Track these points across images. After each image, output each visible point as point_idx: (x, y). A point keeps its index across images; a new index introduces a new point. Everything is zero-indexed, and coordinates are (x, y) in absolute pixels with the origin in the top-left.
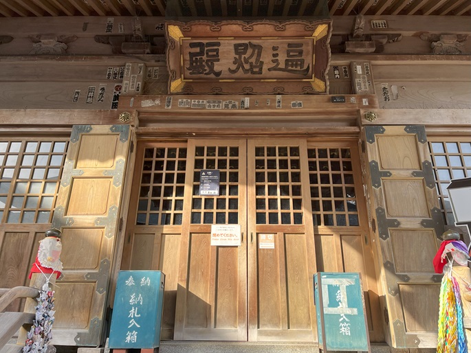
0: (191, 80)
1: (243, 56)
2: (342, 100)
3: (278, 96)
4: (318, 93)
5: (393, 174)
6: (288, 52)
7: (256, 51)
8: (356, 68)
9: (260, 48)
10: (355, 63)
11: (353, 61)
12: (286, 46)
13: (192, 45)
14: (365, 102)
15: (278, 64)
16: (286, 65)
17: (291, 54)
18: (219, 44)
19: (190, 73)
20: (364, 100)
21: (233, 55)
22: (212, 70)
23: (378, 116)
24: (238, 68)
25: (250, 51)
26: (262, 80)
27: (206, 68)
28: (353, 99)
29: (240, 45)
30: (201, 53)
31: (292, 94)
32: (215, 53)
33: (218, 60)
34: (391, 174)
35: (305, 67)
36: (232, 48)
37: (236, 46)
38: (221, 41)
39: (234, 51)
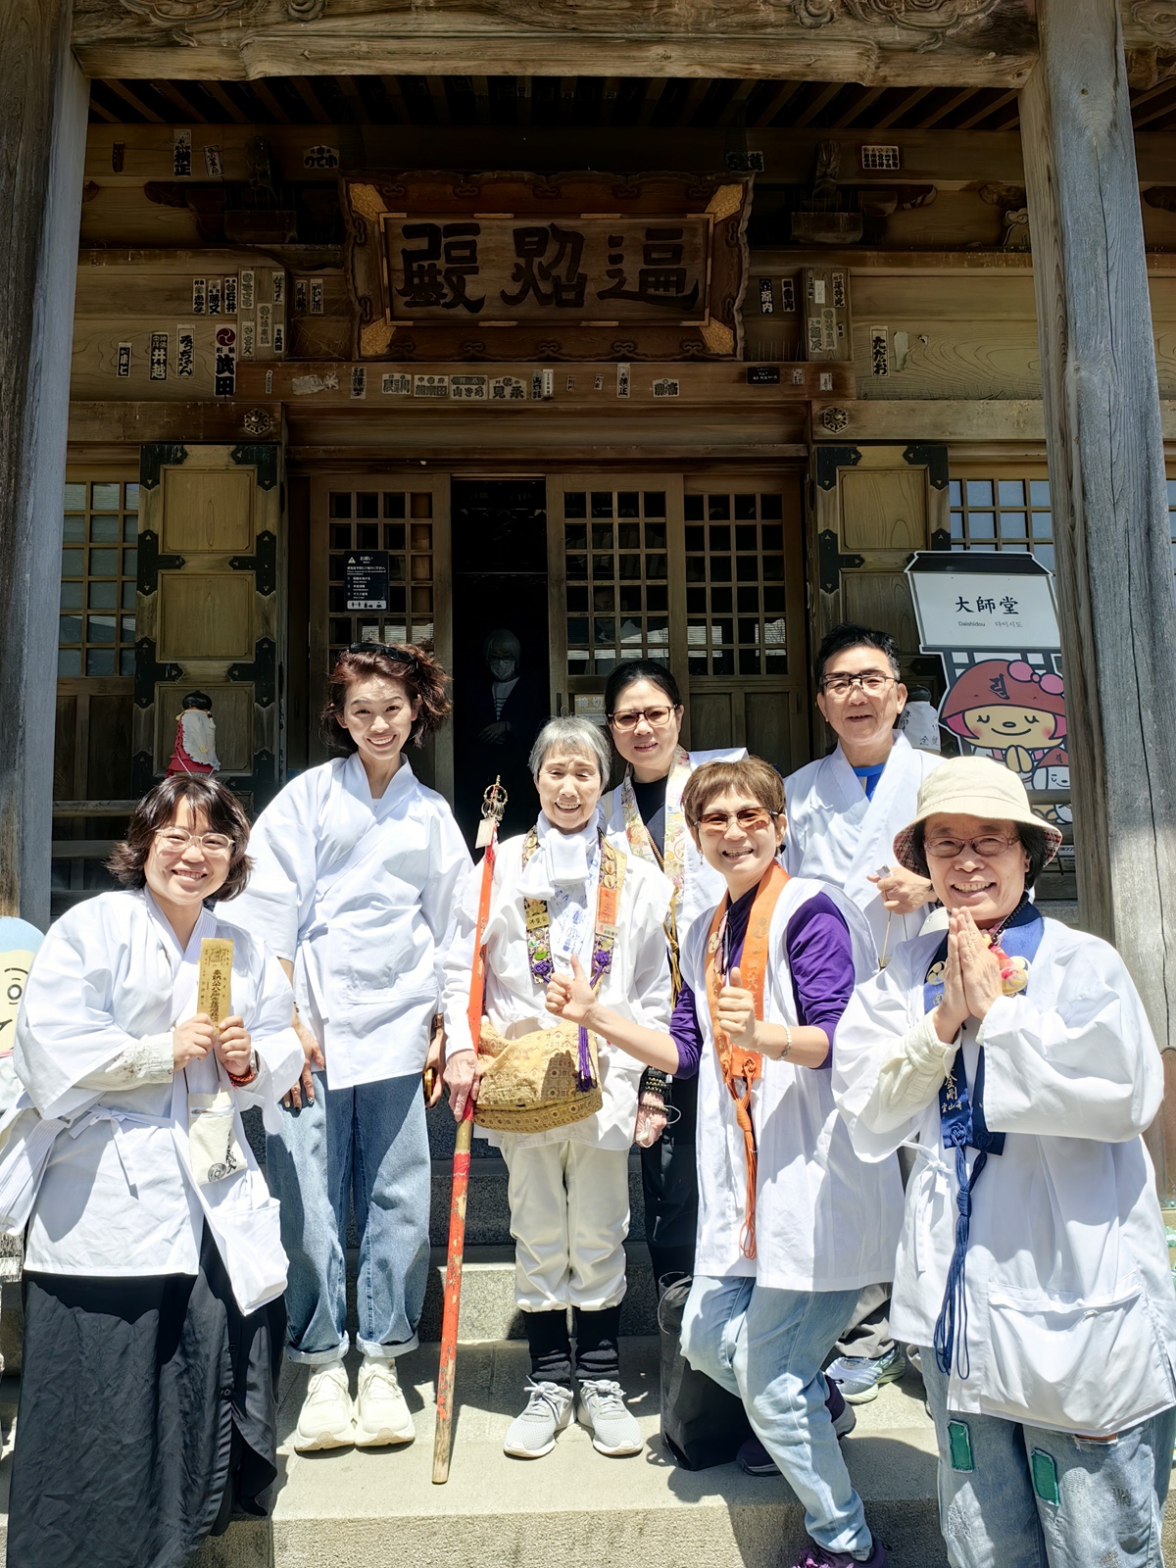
0: (410, 323)
1: (537, 260)
2: (774, 376)
3: (621, 365)
4: (717, 358)
5: (867, 560)
6: (647, 252)
7: (569, 248)
8: (812, 286)
9: (576, 240)
10: (810, 274)
11: (807, 265)
12: (641, 235)
13: (410, 232)
14: (825, 382)
15: (622, 282)
16: (643, 283)
17: (654, 256)
18: (475, 229)
19: (407, 304)
20: (824, 377)
21: (511, 256)
22: (460, 297)
23: (852, 417)
24: (523, 293)
25: (552, 248)
26: (584, 324)
27: (445, 291)
28: (798, 374)
29: (529, 232)
30: (432, 253)
31: (656, 358)
32: (467, 253)
33: (475, 271)
34: (862, 561)
35: (688, 291)
36: (509, 239)
37: (520, 235)
38: (482, 223)
39: (513, 247)
